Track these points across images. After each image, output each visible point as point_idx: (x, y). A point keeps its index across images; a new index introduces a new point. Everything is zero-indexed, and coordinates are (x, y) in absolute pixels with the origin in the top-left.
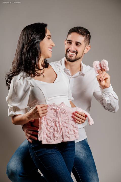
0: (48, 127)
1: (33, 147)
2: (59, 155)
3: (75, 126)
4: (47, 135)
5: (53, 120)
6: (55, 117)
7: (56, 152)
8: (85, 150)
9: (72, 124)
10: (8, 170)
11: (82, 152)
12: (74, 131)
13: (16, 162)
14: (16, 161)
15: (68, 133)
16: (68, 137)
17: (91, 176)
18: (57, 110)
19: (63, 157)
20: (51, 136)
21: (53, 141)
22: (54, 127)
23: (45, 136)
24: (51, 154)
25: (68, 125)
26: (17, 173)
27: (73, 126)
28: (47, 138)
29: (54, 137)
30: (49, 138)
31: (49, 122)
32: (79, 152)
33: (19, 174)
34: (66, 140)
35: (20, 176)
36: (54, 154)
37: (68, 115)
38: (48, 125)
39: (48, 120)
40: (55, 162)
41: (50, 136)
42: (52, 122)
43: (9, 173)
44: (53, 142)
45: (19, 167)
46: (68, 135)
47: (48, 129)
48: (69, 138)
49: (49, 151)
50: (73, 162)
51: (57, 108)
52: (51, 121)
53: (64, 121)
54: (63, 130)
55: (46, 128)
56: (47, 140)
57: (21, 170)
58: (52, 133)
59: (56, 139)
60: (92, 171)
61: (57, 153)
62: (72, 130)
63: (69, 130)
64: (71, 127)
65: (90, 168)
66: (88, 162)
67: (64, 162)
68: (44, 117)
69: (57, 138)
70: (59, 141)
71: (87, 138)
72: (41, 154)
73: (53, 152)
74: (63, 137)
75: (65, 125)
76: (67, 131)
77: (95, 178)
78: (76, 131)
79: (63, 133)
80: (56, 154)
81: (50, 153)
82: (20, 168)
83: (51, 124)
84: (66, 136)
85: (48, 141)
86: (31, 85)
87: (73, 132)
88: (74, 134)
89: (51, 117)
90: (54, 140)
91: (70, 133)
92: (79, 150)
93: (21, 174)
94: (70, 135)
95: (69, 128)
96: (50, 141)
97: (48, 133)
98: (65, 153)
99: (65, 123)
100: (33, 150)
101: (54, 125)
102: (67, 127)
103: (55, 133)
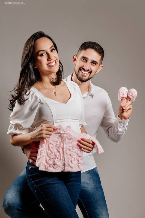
0: (49, 152)
1: (31, 175)
2: (63, 185)
3: (80, 155)
4: (46, 160)
5: (56, 145)
6: (58, 142)
7: (58, 182)
8: (95, 180)
9: (77, 153)
10: (4, 203)
11: (90, 184)
12: (78, 160)
13: (14, 194)
14: (14, 192)
15: (71, 161)
16: (70, 166)
17: (100, 210)
18: (63, 135)
19: (67, 188)
20: (51, 163)
21: (52, 168)
22: (55, 153)
23: (44, 161)
24: (53, 184)
25: (71, 153)
26: (15, 206)
27: (78, 154)
28: (46, 164)
29: (54, 164)
30: (48, 165)
31: (51, 146)
32: (87, 183)
33: (17, 207)
34: (68, 169)
35: (18, 210)
36: (56, 183)
37: (73, 141)
38: (49, 150)
39: (51, 144)
40: (58, 193)
41: (49, 162)
42: (55, 147)
43: (5, 206)
44: (52, 170)
45: (17, 199)
46: (71, 165)
47: (49, 154)
48: (72, 168)
49: (51, 181)
50: (79, 194)
51: (63, 133)
52: (53, 146)
53: (68, 148)
54: (66, 157)
55: (46, 153)
56: (45, 166)
57: (19, 203)
58: (52, 159)
59: (55, 166)
60: (101, 204)
61: (60, 183)
62: (75, 159)
63: (73, 159)
64: (75, 155)
65: (99, 201)
66: (96, 195)
67: (69, 194)
68: (47, 140)
69: (57, 166)
70: (58, 170)
71: (96, 167)
72: (42, 184)
73: (56, 181)
74: (64, 166)
75: (69, 152)
76: (70, 159)
77: (104, 213)
78: (80, 161)
79: (65, 161)
80: (59, 185)
81: (52, 182)
82: (18, 201)
83: (53, 150)
84: (68, 165)
85: (47, 168)
86: (40, 102)
87: (76, 162)
88: (78, 164)
89: (54, 141)
90: (54, 168)
91: (73, 162)
92: (86, 181)
93: (19, 208)
94: (73, 165)
95: (72, 156)
96: (48, 168)
97: (48, 158)
98: (69, 184)
99: (69, 150)
100: (32, 179)
101: (56, 151)
102: (70, 155)
103: (56, 160)
